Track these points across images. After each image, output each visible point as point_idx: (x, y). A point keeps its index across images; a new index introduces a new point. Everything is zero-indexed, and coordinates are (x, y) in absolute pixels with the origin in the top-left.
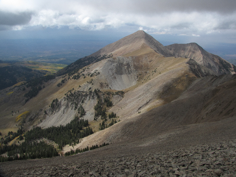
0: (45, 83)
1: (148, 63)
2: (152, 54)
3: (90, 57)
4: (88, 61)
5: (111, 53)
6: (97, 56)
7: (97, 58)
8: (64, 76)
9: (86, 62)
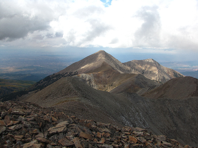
0: (19, 97)
1: (106, 79)
2: (110, 71)
3: (58, 74)
4: (56, 78)
5: (76, 70)
6: (64, 73)
7: (64, 75)
8: (36, 91)
9: (54, 78)
